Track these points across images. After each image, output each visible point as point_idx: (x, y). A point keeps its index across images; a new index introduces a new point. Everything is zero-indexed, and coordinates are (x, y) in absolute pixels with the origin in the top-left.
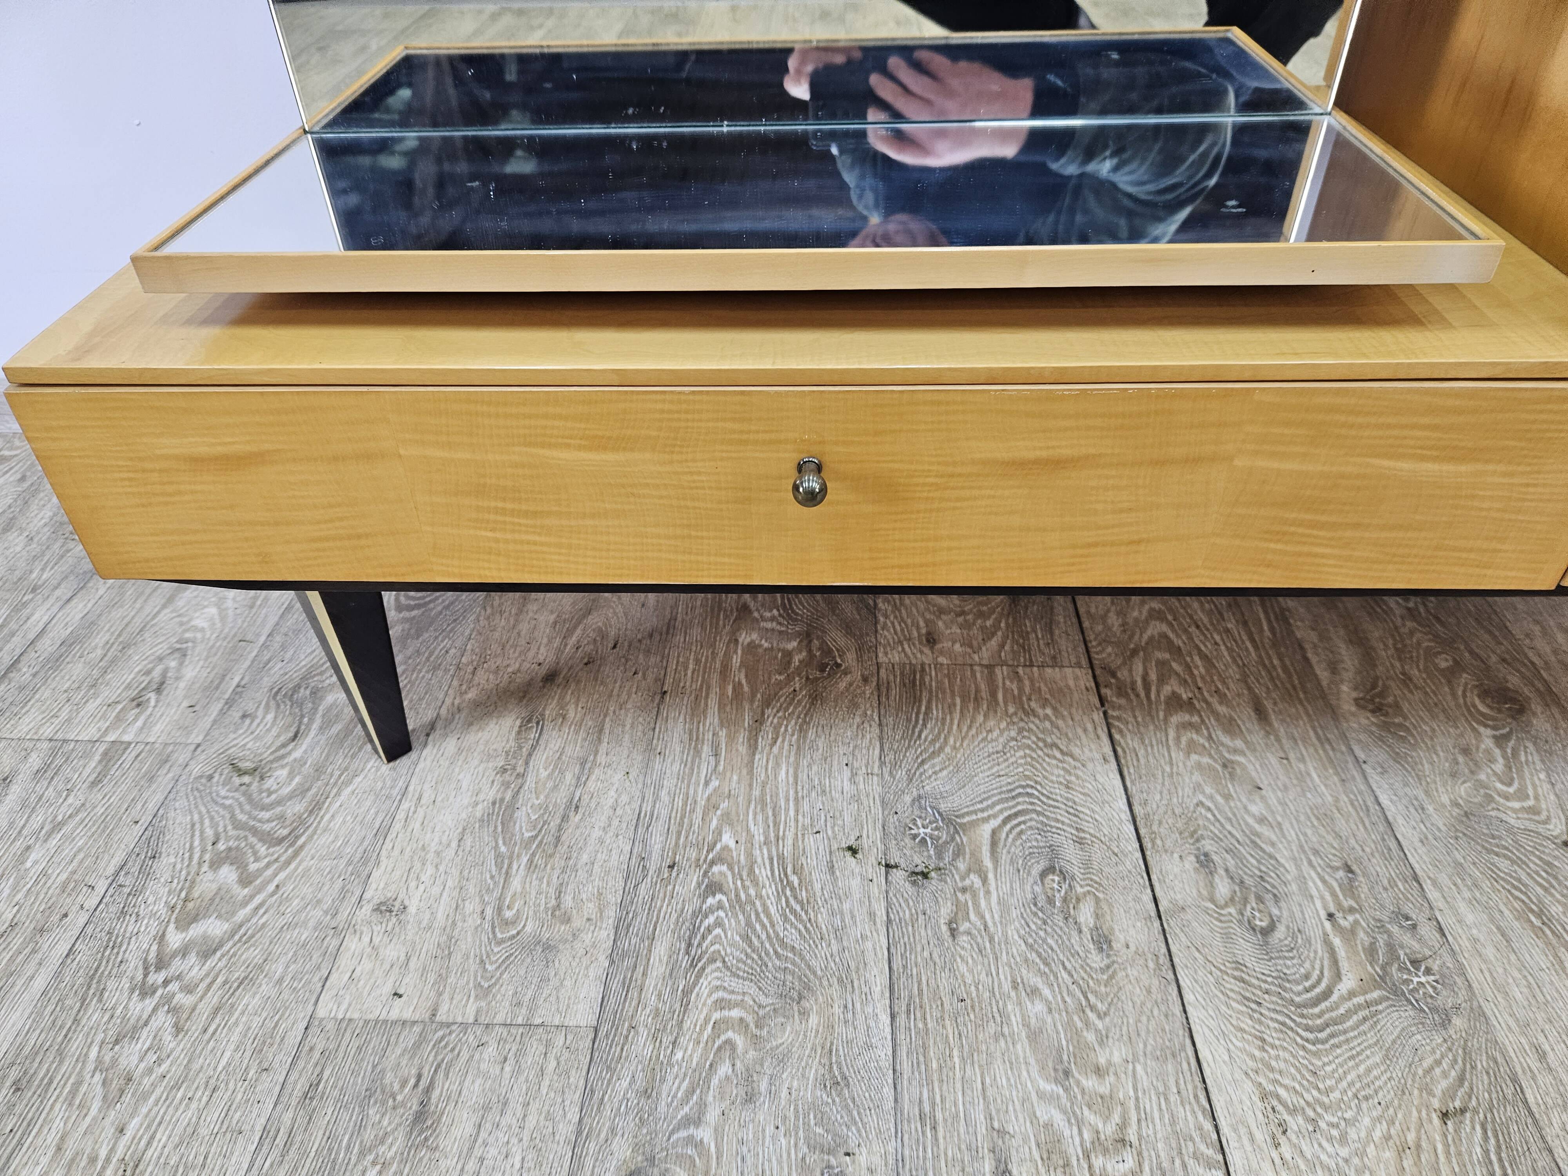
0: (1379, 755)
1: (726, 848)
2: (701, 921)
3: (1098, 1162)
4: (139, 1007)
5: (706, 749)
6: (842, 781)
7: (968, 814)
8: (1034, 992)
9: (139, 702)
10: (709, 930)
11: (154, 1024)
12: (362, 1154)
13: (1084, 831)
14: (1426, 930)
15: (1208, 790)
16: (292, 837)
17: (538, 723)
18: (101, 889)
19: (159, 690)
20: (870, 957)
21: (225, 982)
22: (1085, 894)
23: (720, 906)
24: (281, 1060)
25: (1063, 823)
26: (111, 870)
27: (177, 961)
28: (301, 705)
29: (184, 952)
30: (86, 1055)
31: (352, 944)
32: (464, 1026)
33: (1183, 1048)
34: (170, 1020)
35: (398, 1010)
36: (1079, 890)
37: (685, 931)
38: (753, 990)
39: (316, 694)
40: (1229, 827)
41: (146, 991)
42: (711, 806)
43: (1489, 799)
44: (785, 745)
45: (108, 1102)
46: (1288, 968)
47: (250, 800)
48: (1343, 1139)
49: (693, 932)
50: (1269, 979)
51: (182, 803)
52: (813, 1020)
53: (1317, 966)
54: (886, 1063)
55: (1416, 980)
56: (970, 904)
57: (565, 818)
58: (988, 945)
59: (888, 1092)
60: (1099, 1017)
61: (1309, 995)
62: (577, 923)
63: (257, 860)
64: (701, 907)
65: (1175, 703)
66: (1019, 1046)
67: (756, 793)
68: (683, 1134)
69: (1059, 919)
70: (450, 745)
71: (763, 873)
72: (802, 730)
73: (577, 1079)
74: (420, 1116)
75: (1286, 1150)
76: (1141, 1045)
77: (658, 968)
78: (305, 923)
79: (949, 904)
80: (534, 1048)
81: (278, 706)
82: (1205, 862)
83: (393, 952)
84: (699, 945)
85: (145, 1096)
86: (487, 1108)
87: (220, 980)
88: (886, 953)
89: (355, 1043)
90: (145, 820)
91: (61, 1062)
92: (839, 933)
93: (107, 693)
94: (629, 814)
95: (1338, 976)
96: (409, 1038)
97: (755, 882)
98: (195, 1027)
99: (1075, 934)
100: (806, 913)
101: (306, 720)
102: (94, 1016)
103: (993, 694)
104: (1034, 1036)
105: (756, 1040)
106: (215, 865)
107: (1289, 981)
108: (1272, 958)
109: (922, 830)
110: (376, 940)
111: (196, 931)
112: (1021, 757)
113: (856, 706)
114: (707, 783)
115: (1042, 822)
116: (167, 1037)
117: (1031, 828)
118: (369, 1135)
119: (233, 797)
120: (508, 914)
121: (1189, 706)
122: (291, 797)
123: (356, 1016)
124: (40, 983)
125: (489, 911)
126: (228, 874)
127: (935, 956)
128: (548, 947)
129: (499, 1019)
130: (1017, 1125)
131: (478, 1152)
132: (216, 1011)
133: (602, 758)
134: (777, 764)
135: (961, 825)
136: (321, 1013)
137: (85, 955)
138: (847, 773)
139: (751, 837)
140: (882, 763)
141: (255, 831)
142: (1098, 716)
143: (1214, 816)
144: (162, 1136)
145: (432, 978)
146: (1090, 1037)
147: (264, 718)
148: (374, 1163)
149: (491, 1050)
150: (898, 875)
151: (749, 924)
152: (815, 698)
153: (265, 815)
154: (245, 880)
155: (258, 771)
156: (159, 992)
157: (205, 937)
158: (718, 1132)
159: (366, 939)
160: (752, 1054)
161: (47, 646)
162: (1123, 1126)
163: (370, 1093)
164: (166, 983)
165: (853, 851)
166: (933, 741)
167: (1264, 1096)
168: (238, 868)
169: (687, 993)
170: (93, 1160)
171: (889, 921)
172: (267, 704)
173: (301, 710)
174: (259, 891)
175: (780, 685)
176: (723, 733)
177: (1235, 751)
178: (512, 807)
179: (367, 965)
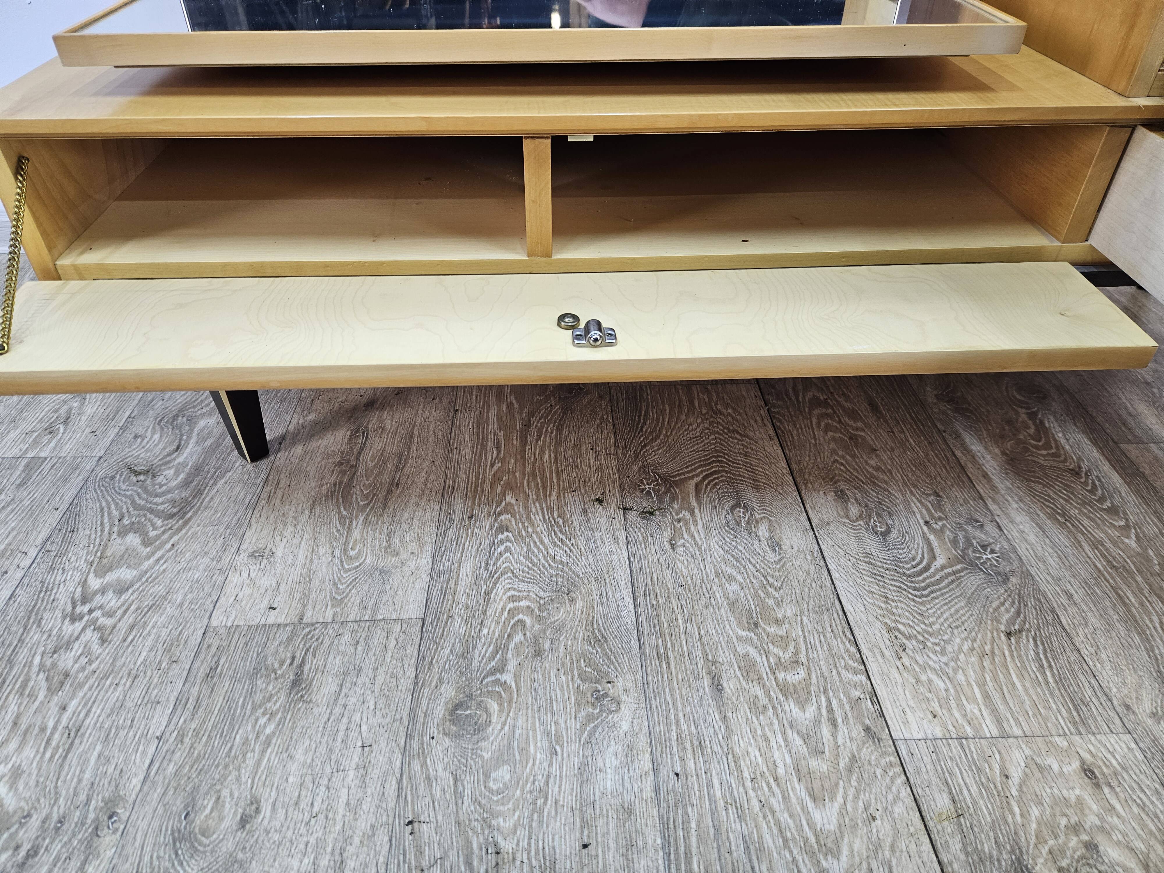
1: (509, 504)
2: (495, 550)
3: (781, 675)
4: (70, 629)
7: (678, 475)
8: (731, 578)
9: (50, 430)
10: (501, 554)
11: (84, 638)
12: (254, 709)
13: (759, 481)
15: (840, 453)
17: (363, 433)
18: (33, 553)
19: (66, 422)
20: (616, 564)
21: (138, 609)
22: (761, 518)
23: (508, 539)
24: (186, 656)
25: (744, 477)
26: (39, 541)
27: (98, 597)
28: (180, 428)
29: (103, 591)
30: (31, 662)
31: (234, 579)
32: (325, 625)
33: (833, 605)
34: (96, 636)
35: (272, 618)
36: (757, 516)
37: (483, 556)
38: (535, 589)
39: (191, 421)
40: (856, 474)
41: (74, 618)
43: (1027, 450)
44: (547, 439)
45: (51, 691)
46: (901, 554)
47: (145, 490)
48: (943, 652)
50: (889, 562)
52: (579, 604)
53: (920, 552)
54: (632, 626)
55: (985, 557)
56: (683, 528)
58: (697, 552)
59: (635, 643)
60: (775, 589)
61: (915, 570)
62: (403, 556)
63: (155, 529)
64: (494, 541)
66: (722, 611)
67: (528, 469)
68: (491, 678)
69: (745, 534)
73: (412, 651)
74: (296, 683)
75: (906, 661)
76: (805, 605)
78: (197, 568)
79: (669, 529)
80: (379, 635)
81: (162, 429)
83: (266, 582)
84: (494, 564)
85: (81, 685)
86: (346, 674)
87: (133, 607)
88: (627, 561)
89: (243, 641)
91: (11, 668)
93: (24, 426)
95: (934, 557)
96: (283, 635)
98: (116, 639)
99: (756, 542)
100: (570, 541)
101: (185, 437)
102: (34, 636)
103: (692, 402)
104: (732, 604)
105: (540, 618)
106: (122, 534)
107: (901, 562)
108: (889, 550)
109: (647, 486)
110: (253, 575)
111: (110, 577)
112: (713, 439)
114: (492, 465)
115: (730, 477)
116: (95, 647)
117: (722, 481)
118: (258, 697)
119: (132, 490)
120: (352, 553)
121: (825, 404)
123: (242, 623)
125: (337, 552)
126: (133, 540)
127: (661, 561)
128: (383, 572)
129: (351, 618)
130: (724, 656)
131: (341, 701)
132: (132, 627)
134: (542, 452)
135: (674, 481)
136: (214, 623)
138: (592, 454)
140: (617, 448)
143: (846, 468)
144: (96, 710)
145: (297, 596)
146: (770, 602)
147: (152, 437)
148: (264, 714)
149: (347, 637)
151: (529, 549)
153: (160, 500)
154: (147, 542)
155: (151, 472)
156: (86, 618)
157: (119, 581)
158: (517, 677)
159: (245, 575)
160: (537, 627)
162: (797, 653)
163: (256, 671)
164: (90, 612)
166: (651, 433)
167: (889, 630)
168: (140, 535)
169: (488, 593)
170: (43, 729)
171: (628, 542)
172: (154, 428)
173: (180, 431)
174: (158, 549)
176: (501, 434)
177: (857, 429)
179: (247, 591)
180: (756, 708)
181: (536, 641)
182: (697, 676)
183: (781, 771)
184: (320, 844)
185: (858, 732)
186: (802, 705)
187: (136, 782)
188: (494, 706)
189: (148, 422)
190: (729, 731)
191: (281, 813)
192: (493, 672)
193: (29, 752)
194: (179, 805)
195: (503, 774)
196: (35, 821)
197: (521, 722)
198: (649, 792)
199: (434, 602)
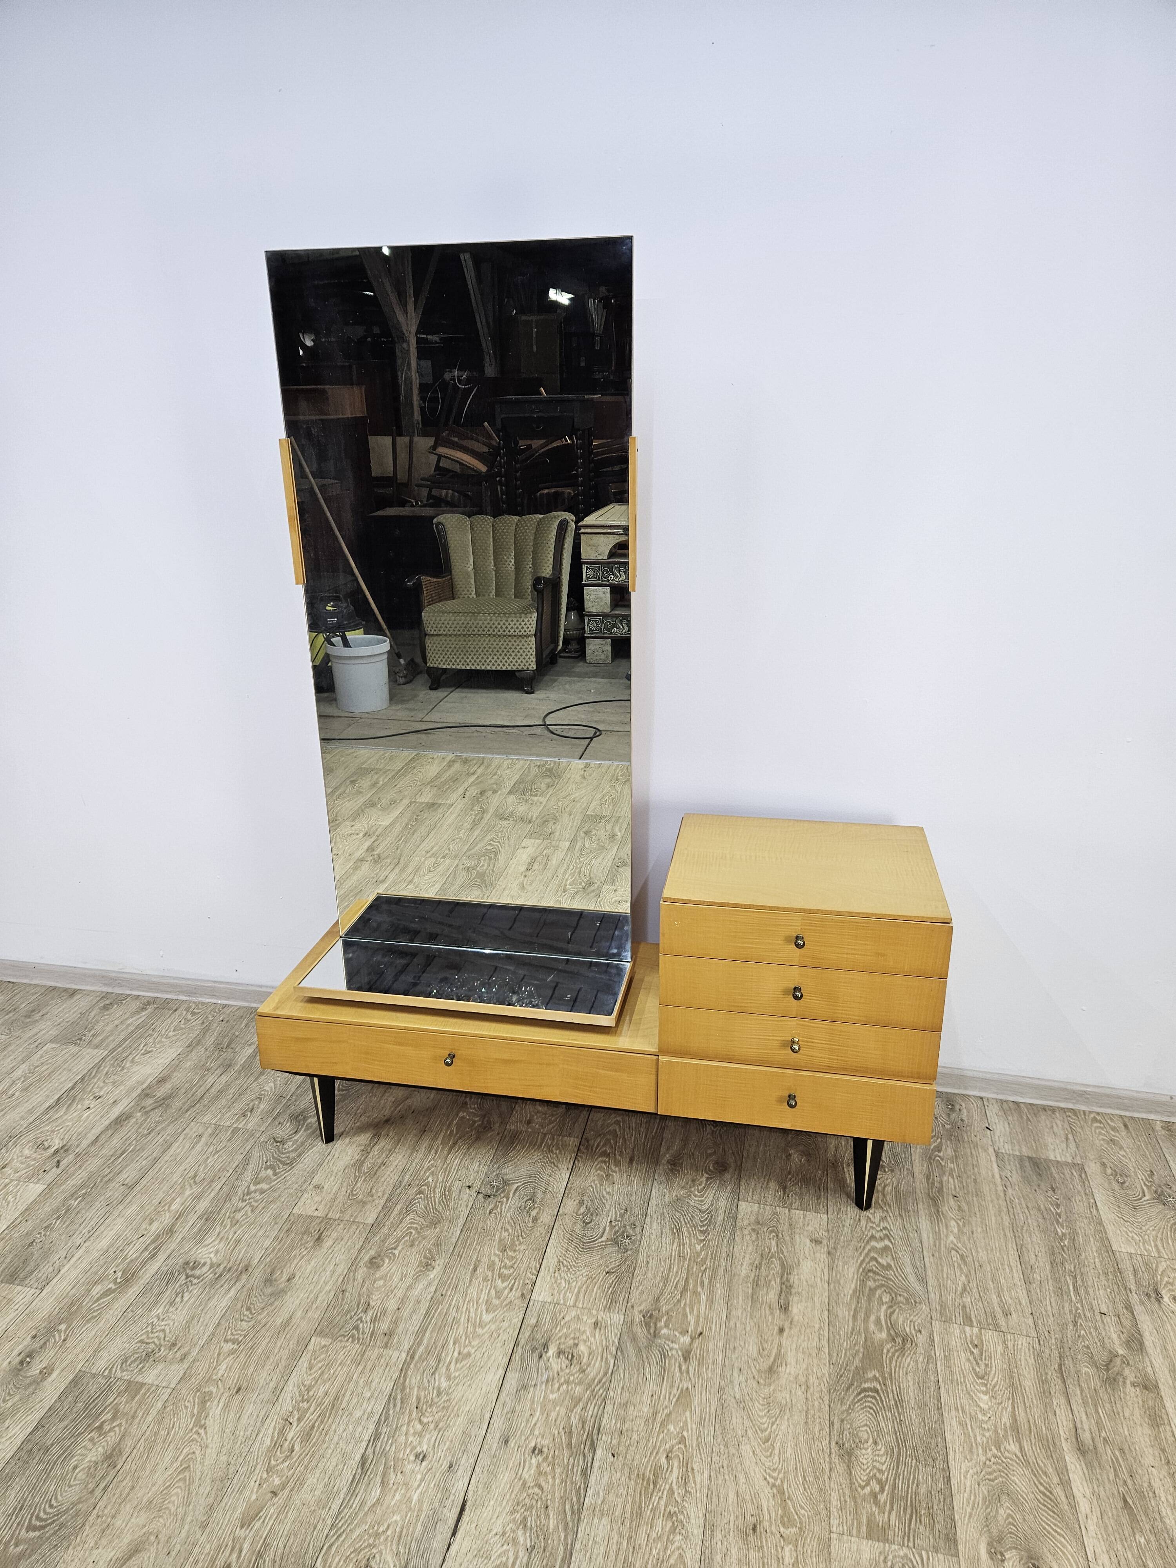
0: (663, 1178)
4: (241, 1204)
5: (433, 1151)
6: (475, 1166)
11: (245, 1209)
14: (638, 1229)
16: (291, 1163)
18: (231, 1171)
19: (251, 1111)
24: (281, 1222)
26: (234, 1166)
31: (305, 1195)
32: (335, 1220)
34: (250, 1209)
35: (316, 1214)
37: (407, 1203)
38: (422, 1220)
39: (305, 1119)
42: (429, 1169)
45: (232, 1226)
47: (278, 1150)
49: (410, 1203)
51: (256, 1149)
57: (379, 1167)
59: (452, 1249)
65: (605, 1154)
70: (347, 1140)
71: (437, 1190)
72: (468, 1149)
73: (364, 1235)
74: (319, 1238)
75: (556, 1274)
77: (396, 1212)
80: (354, 1227)
82: (581, 1203)
90: (245, 1153)
92: (455, 1209)
94: (401, 1168)
96: (318, 1221)
97: (434, 1193)
98: (257, 1212)
102: (228, 1205)
105: (419, 1233)
106: (266, 1169)
111: (259, 1187)
113: (491, 1142)
116: (249, 1213)
122: (292, 1151)
124: (212, 1195)
126: (270, 1172)
133: (397, 1150)
136: (294, 1212)
137: (225, 1189)
139: (438, 1179)
141: (279, 1160)
142: (573, 1155)
144: (246, 1236)
146: (517, 1243)
149: (342, 1226)
150: (481, 1196)
151: (428, 1203)
152: (478, 1139)
154: (275, 1174)
155: (283, 1142)
158: (399, 1253)
161: (213, 1091)
163: (305, 1232)
165: (469, 1187)
170: (227, 1239)
175: (467, 1132)
178: (363, 1162)
180: (485, 1279)
181: (413, 1241)
182: (469, 1264)
183: (481, 1301)
184: (311, 1291)
185: (519, 1294)
186: (503, 1282)
187: (256, 1261)
188: (387, 1261)
189: (286, 1117)
190: (470, 1284)
191: (301, 1280)
192: (392, 1249)
193: (222, 1245)
194: (269, 1271)
195: (381, 1283)
196: (222, 1267)
197: (394, 1268)
198: (429, 1297)
199: (379, 1219)
